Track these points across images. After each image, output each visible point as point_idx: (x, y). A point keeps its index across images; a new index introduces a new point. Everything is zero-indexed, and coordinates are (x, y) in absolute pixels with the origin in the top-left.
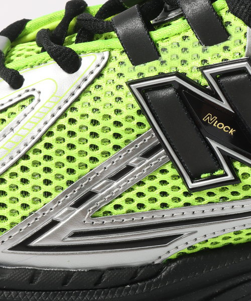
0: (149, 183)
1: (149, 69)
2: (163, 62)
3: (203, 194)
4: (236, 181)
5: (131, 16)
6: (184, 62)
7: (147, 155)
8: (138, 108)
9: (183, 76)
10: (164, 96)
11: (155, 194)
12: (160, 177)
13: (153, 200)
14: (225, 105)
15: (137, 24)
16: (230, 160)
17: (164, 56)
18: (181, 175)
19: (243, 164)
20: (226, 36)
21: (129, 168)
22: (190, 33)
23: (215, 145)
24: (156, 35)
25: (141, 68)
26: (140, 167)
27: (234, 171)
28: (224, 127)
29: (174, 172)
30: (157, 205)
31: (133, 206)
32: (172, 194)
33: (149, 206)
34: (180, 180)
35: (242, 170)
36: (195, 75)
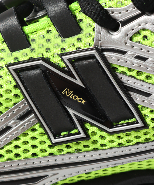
0: (23, 139)
1: (22, 55)
2: (32, 50)
3: (63, 147)
5: (9, 15)
6: (48, 50)
7: (22, 118)
8: (14, 83)
10: (33, 76)
11: (28, 147)
12: (31, 134)
13: (26, 151)
15: (13, 21)
17: (33, 45)
18: (46, 133)
19: (92, 125)
20: (79, 30)
21: (8, 128)
22: (52, 28)
23: (71, 111)
24: (27, 29)
25: (16, 54)
26: (16, 127)
28: (78, 99)
29: (41, 130)
30: (29, 155)
31: (12, 155)
32: (40, 147)
33: (23, 156)
34: (46, 136)
35: (91, 129)
36: (56, 60)
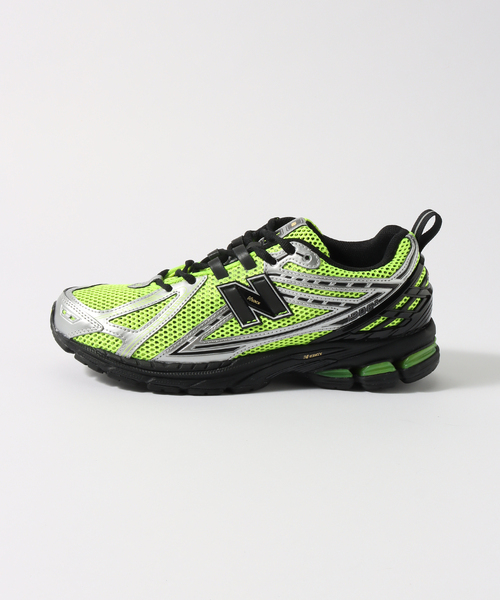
0: (226, 326)
1: (224, 281)
2: (230, 277)
3: (248, 330)
4: (261, 324)
5: (217, 261)
6: (238, 277)
7: (224, 315)
8: (220, 296)
9: (239, 282)
10: (231, 291)
11: (229, 331)
12: (230, 324)
13: (227, 333)
14: (256, 292)
15: (219, 264)
16: (259, 315)
17: (230, 275)
19: (264, 317)
20: (255, 266)
21: (217, 320)
22: (241, 266)
23: (252, 309)
24: (226, 267)
25: (221, 280)
26: (222, 320)
27: (260, 320)
28: (256, 302)
29: (236, 321)
30: (229, 335)
31: (219, 336)
32: (235, 330)
33: (226, 336)
34: (238, 324)
35: (263, 319)
36: (244, 282)
